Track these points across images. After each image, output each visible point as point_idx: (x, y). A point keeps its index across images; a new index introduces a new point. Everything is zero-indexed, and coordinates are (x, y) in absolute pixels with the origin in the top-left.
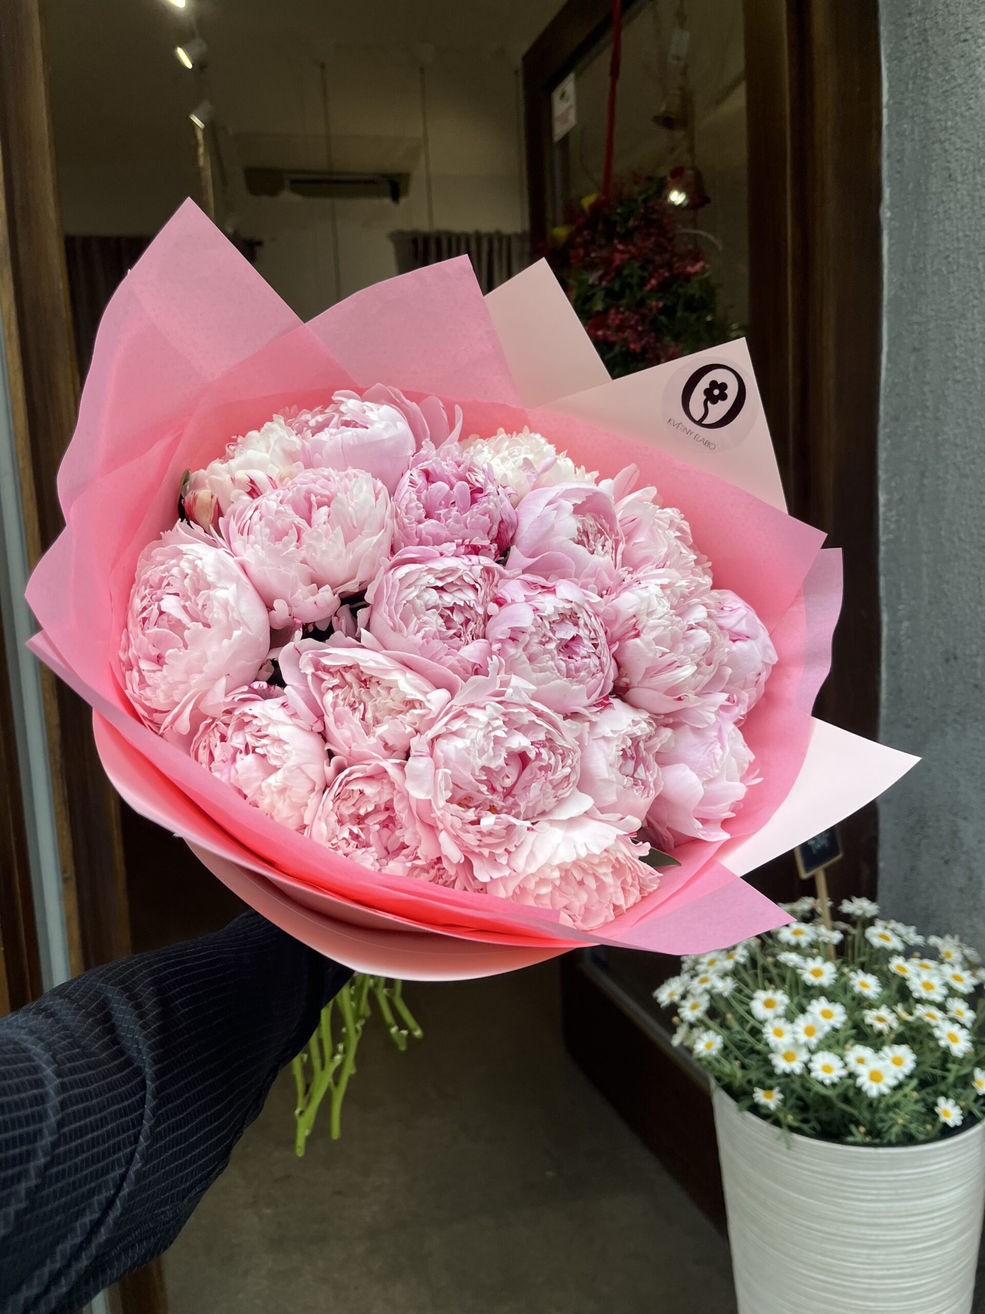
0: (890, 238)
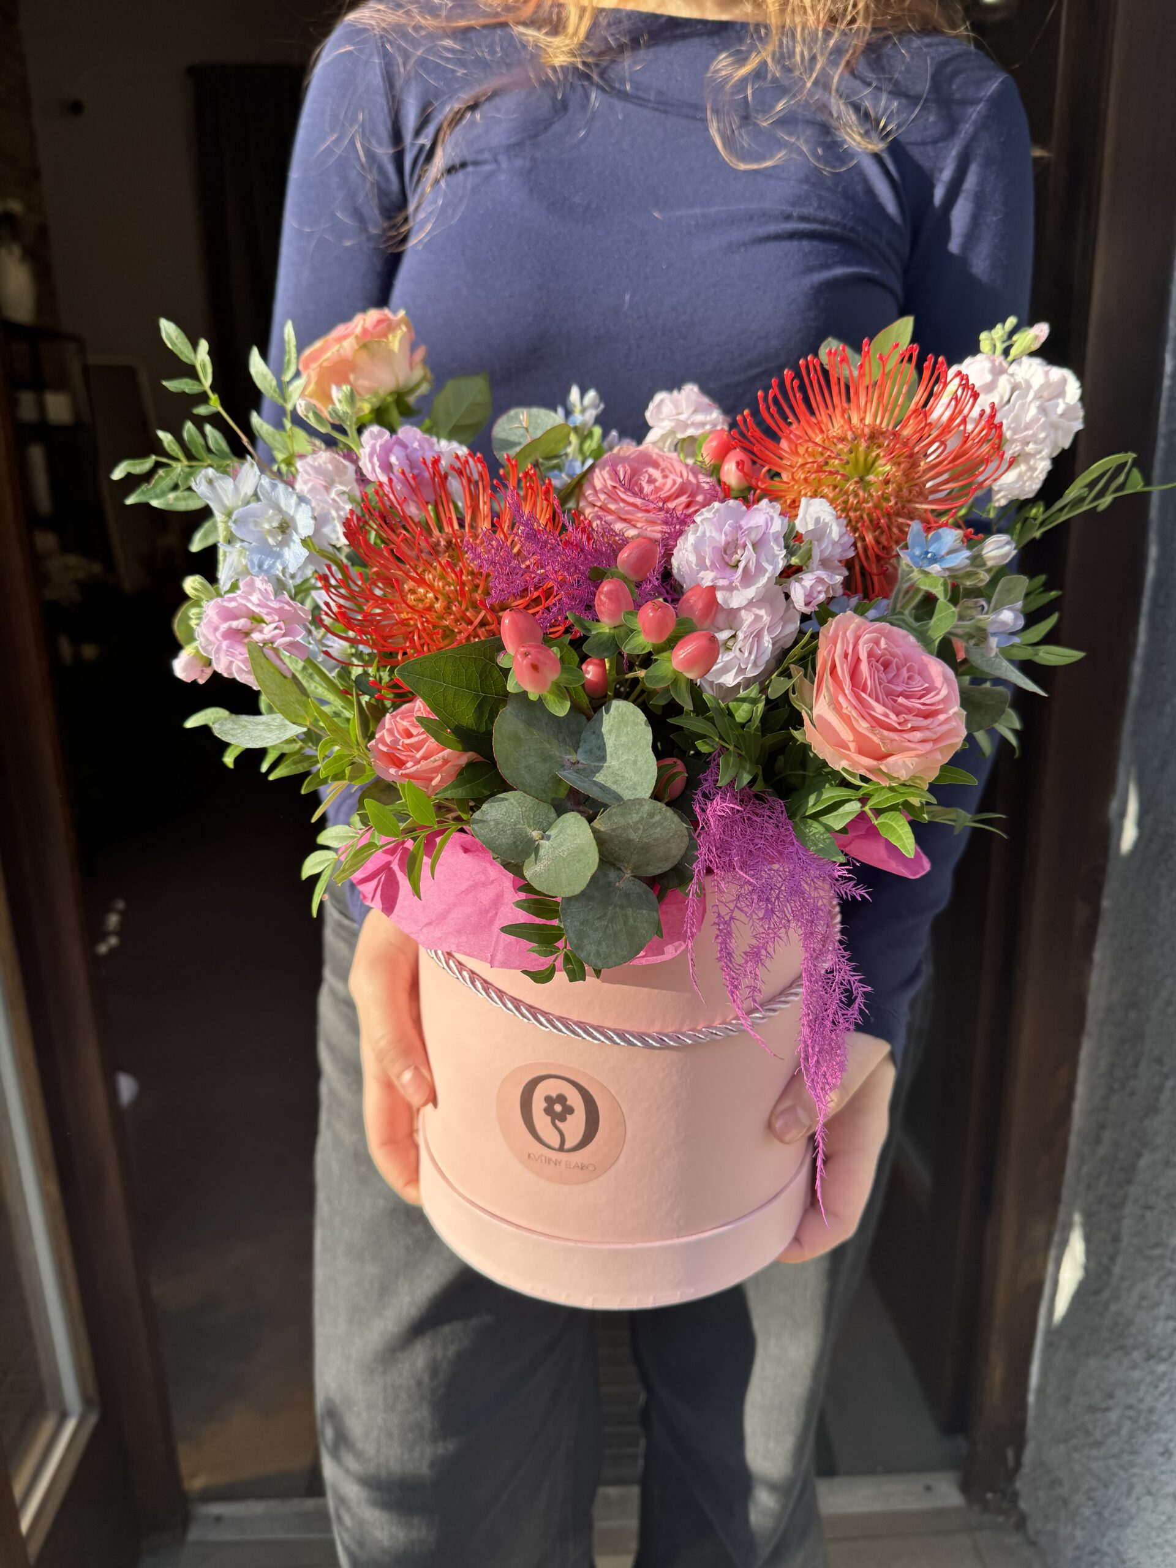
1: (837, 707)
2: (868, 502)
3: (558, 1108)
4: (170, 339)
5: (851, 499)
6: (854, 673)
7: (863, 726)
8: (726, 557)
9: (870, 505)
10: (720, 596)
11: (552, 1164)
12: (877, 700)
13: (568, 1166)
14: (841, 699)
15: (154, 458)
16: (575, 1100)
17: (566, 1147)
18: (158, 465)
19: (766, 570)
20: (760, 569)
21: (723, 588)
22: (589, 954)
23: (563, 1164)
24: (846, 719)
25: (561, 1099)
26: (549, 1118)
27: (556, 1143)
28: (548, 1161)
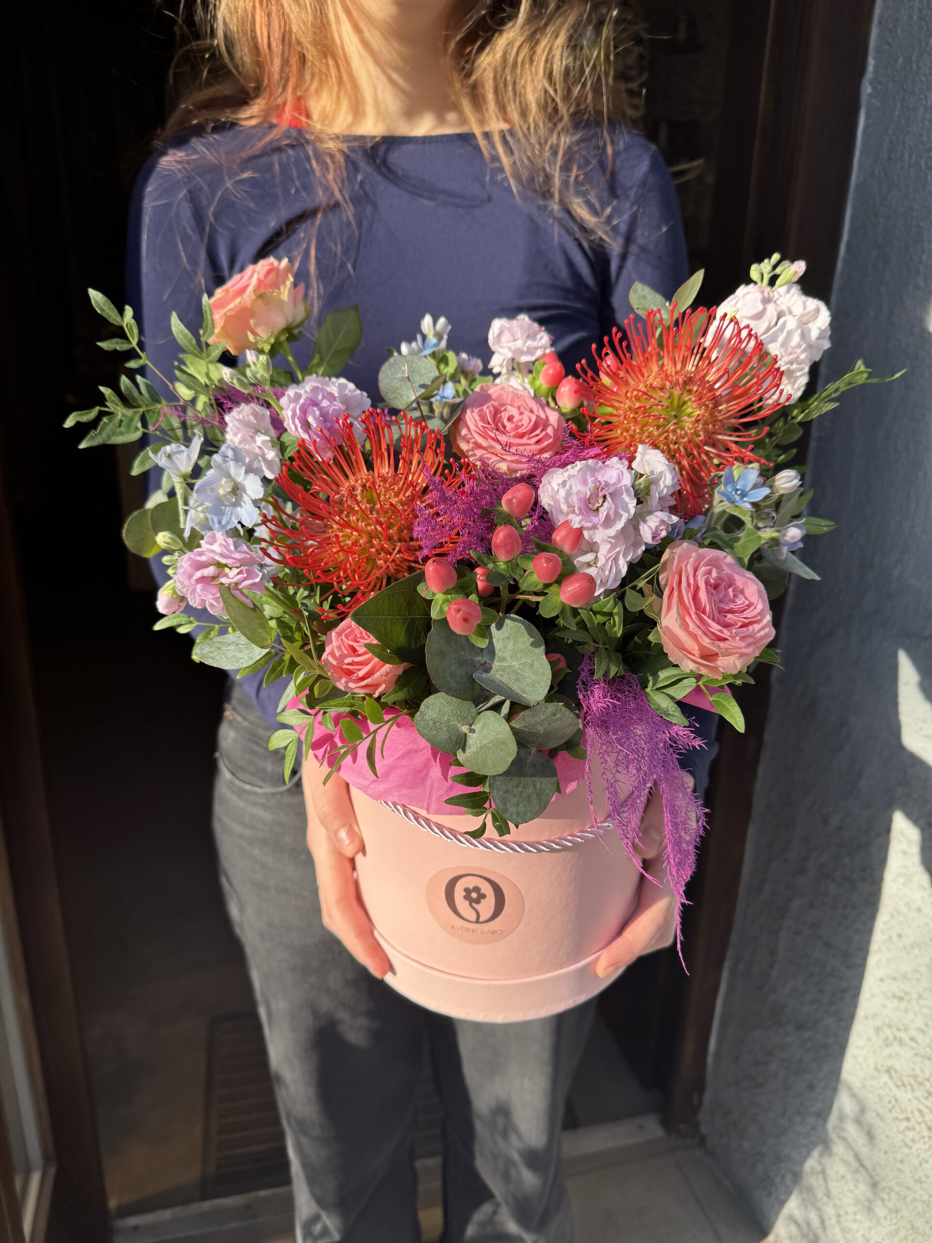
0: (868, 117)
1: (685, 626)
2: (684, 438)
3: (474, 895)
4: (99, 306)
5: (671, 435)
6: (695, 598)
7: (706, 641)
8: (589, 506)
9: (686, 440)
10: (586, 534)
11: (470, 932)
12: (713, 620)
13: (482, 932)
14: (688, 619)
15: (97, 408)
16: (487, 889)
17: (481, 920)
18: (102, 414)
19: (621, 516)
20: (618, 516)
21: (588, 529)
22: (511, 815)
23: (479, 931)
24: (694, 636)
25: (477, 889)
26: (468, 902)
27: (473, 917)
28: (468, 930)
